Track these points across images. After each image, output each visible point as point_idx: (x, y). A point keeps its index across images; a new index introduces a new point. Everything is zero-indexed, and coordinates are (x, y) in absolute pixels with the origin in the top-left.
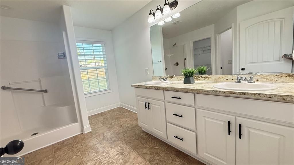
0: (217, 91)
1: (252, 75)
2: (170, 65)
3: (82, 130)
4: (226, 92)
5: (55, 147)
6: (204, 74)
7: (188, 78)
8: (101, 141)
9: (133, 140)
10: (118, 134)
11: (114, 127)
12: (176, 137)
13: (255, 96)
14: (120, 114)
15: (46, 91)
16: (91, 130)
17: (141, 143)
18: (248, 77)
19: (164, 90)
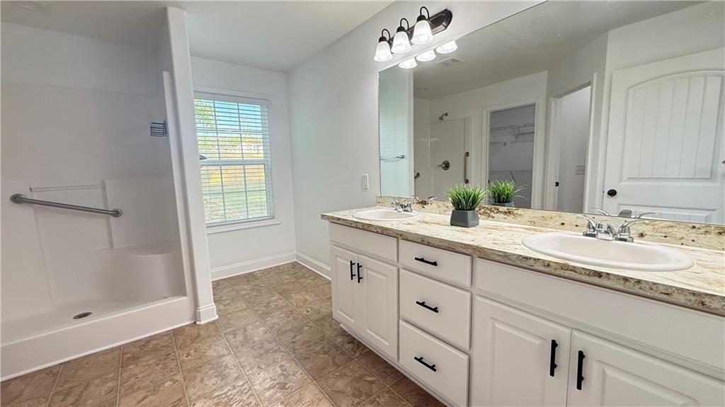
0: (530, 258)
1: (629, 220)
2: (429, 166)
3: (196, 316)
4: (551, 264)
5: (126, 354)
6: (506, 202)
7: (463, 211)
8: (238, 347)
9: (315, 353)
10: (281, 333)
11: (273, 314)
12: (420, 360)
13: (627, 284)
14: (292, 280)
15: (116, 214)
16: (217, 317)
17: (334, 362)
18: (617, 224)
19: (400, 238)
